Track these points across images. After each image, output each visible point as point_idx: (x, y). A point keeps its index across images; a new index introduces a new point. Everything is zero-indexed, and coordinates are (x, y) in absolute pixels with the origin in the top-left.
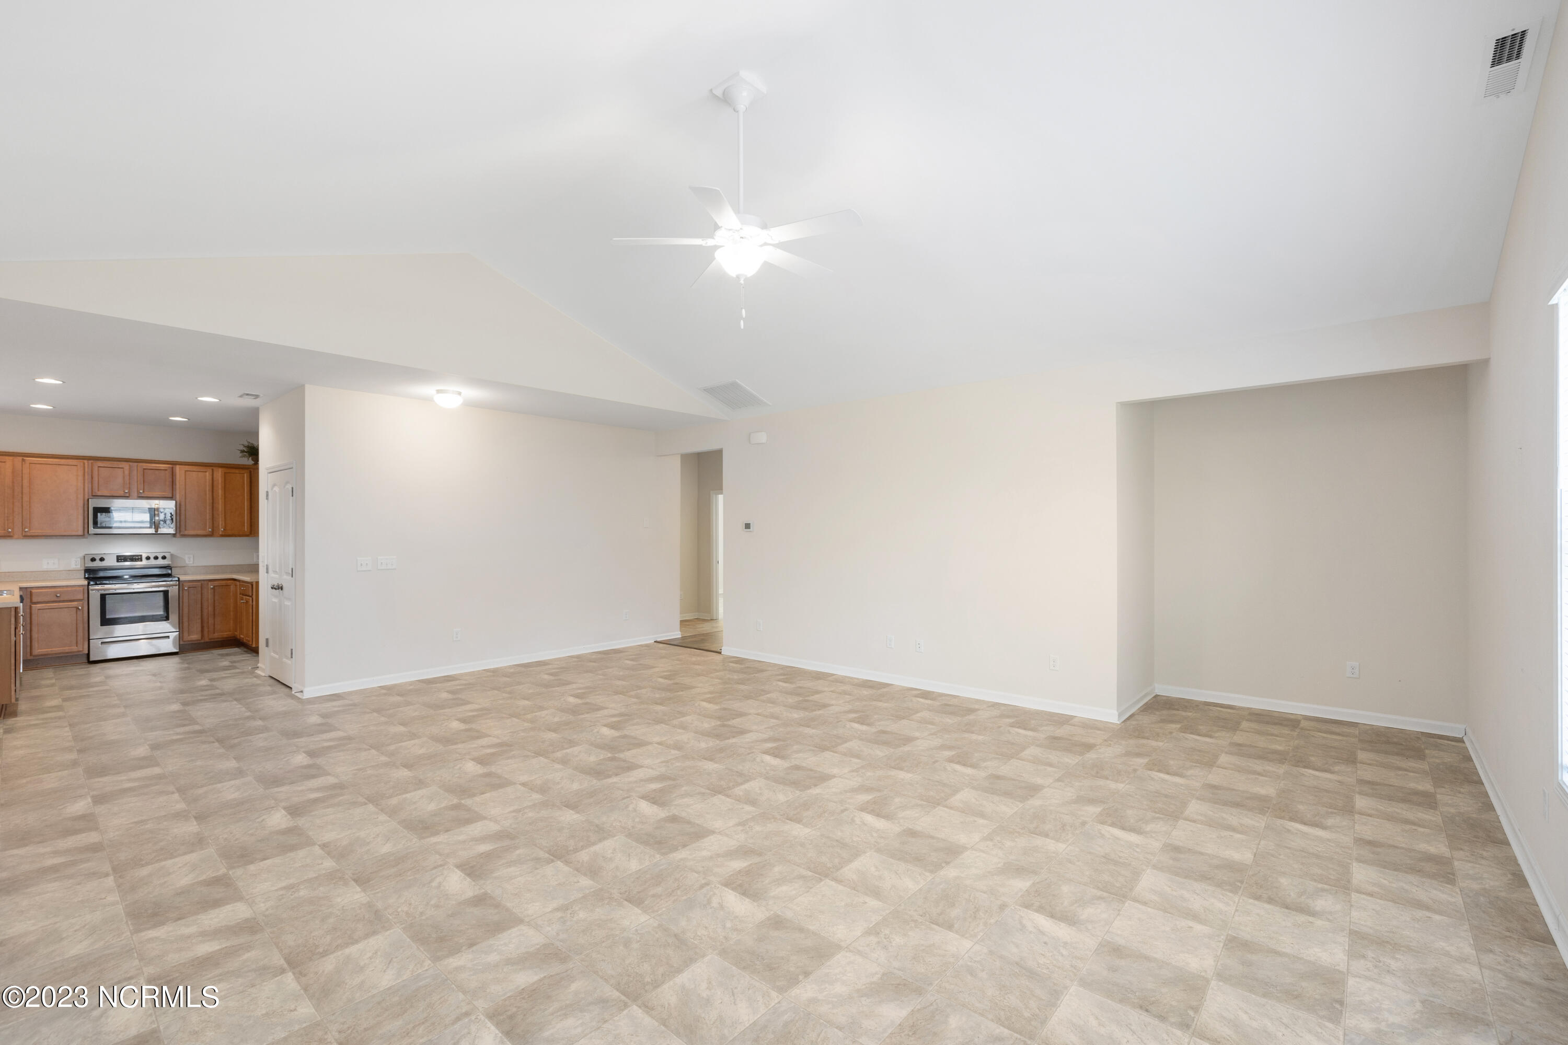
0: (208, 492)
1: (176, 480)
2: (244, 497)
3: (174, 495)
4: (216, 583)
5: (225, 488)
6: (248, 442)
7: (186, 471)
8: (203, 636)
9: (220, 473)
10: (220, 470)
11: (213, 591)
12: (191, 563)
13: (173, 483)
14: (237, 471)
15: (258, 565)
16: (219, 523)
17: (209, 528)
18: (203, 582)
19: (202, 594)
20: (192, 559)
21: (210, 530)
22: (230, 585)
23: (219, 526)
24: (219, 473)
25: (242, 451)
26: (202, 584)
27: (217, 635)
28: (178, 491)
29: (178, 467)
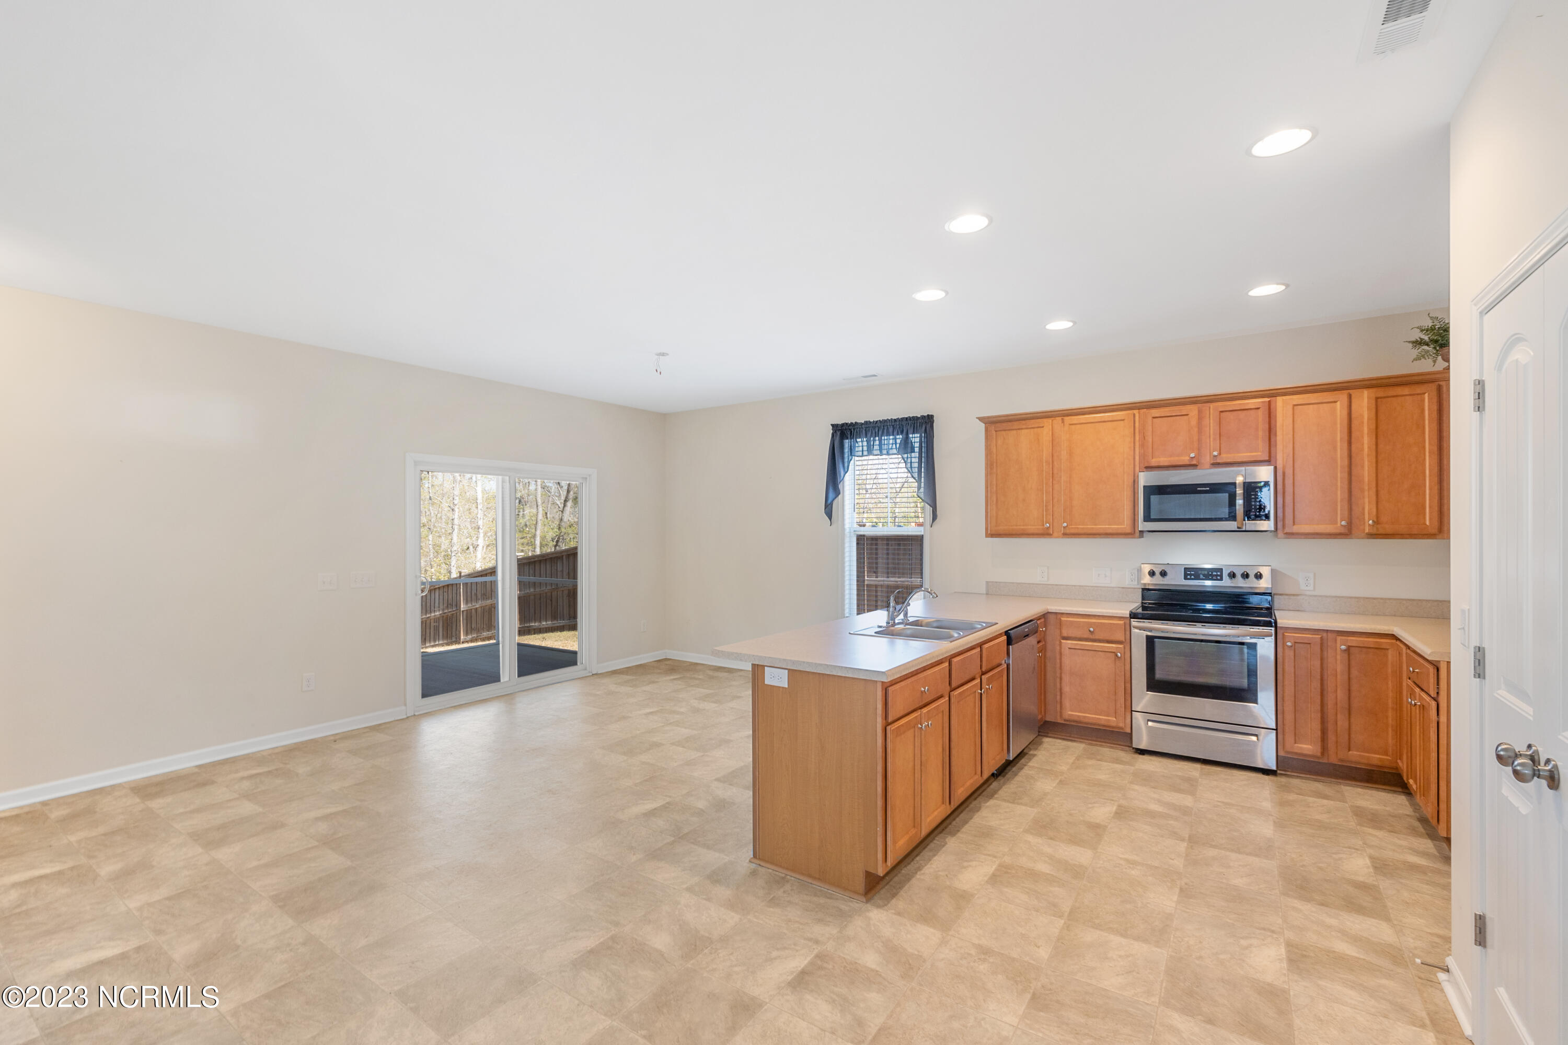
0: (1339, 444)
1: (1276, 426)
2: (1424, 447)
3: (1272, 455)
4: (1353, 641)
5: (1377, 433)
6: (1431, 318)
7: (1295, 405)
8: (1324, 749)
9: (1366, 400)
10: (1366, 393)
11: (1346, 655)
12: (1311, 588)
13: (1271, 431)
14: (1406, 390)
15: (1449, 602)
16: (1364, 509)
17: (1342, 520)
18: (1325, 635)
19: (1322, 659)
20: (1311, 582)
21: (1343, 523)
22: (1387, 649)
23: (1363, 514)
24: (1363, 402)
25: (1419, 343)
26: (1322, 639)
27: (1356, 756)
28: (1280, 447)
29: (1280, 400)
